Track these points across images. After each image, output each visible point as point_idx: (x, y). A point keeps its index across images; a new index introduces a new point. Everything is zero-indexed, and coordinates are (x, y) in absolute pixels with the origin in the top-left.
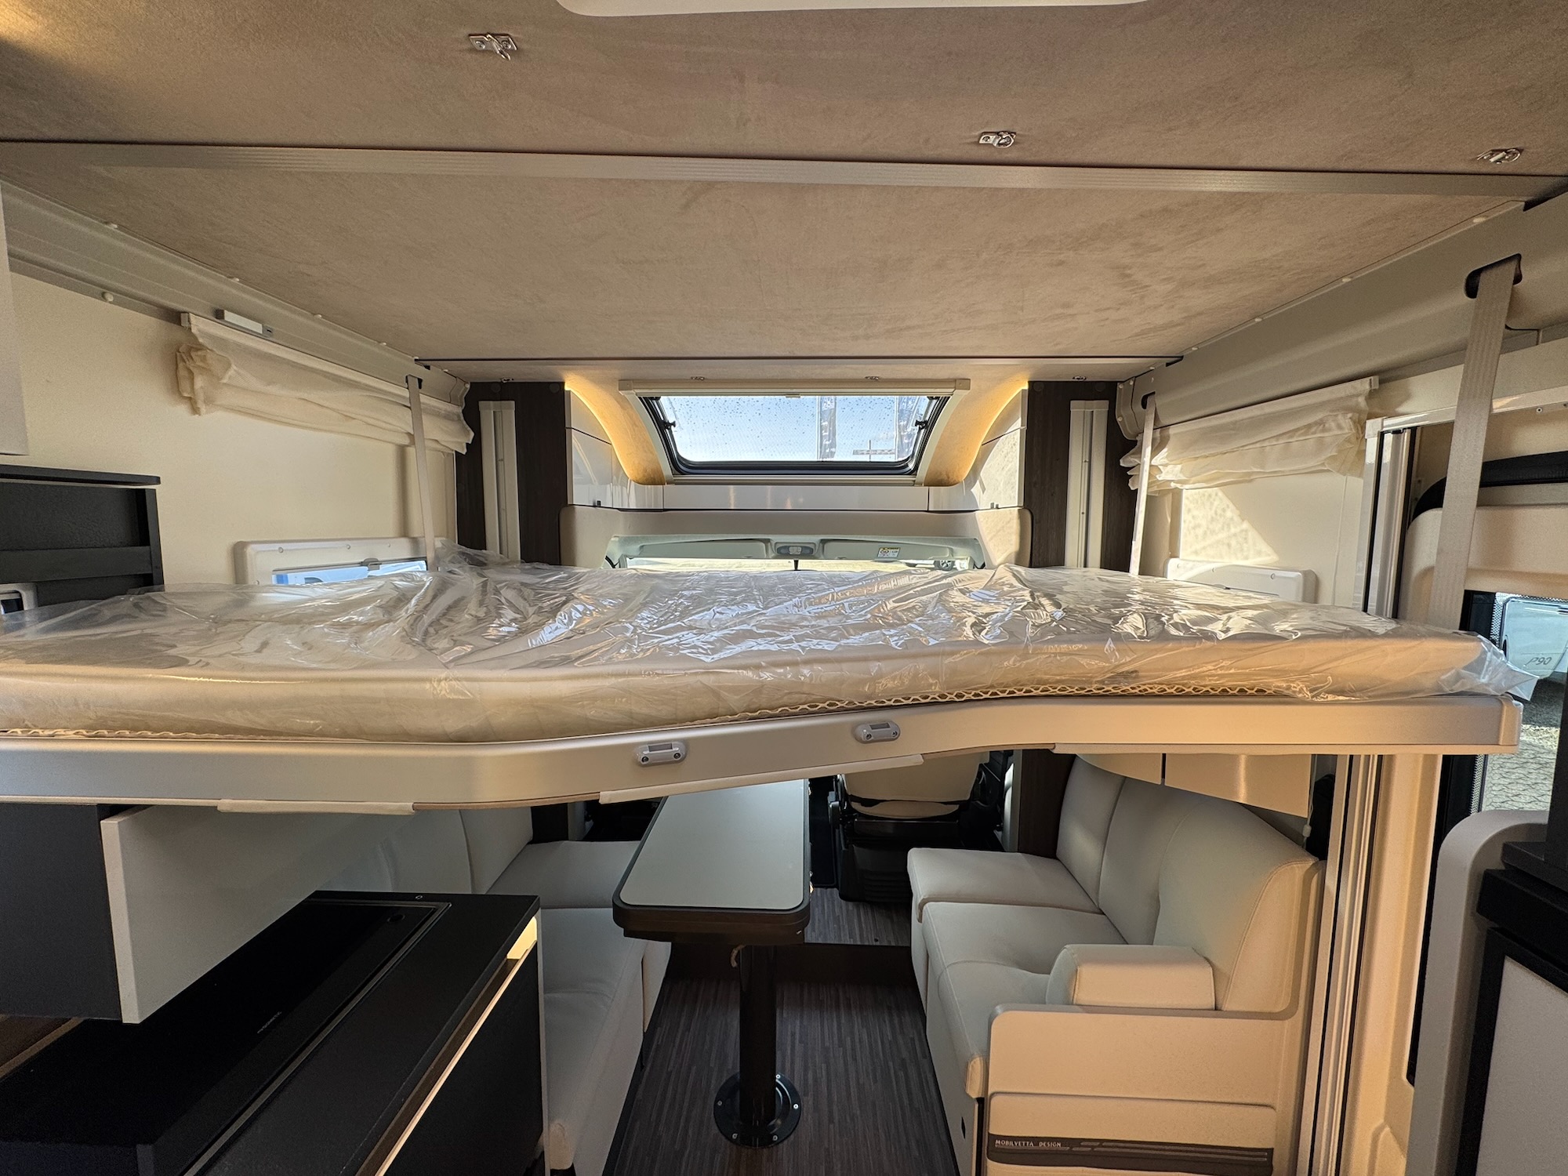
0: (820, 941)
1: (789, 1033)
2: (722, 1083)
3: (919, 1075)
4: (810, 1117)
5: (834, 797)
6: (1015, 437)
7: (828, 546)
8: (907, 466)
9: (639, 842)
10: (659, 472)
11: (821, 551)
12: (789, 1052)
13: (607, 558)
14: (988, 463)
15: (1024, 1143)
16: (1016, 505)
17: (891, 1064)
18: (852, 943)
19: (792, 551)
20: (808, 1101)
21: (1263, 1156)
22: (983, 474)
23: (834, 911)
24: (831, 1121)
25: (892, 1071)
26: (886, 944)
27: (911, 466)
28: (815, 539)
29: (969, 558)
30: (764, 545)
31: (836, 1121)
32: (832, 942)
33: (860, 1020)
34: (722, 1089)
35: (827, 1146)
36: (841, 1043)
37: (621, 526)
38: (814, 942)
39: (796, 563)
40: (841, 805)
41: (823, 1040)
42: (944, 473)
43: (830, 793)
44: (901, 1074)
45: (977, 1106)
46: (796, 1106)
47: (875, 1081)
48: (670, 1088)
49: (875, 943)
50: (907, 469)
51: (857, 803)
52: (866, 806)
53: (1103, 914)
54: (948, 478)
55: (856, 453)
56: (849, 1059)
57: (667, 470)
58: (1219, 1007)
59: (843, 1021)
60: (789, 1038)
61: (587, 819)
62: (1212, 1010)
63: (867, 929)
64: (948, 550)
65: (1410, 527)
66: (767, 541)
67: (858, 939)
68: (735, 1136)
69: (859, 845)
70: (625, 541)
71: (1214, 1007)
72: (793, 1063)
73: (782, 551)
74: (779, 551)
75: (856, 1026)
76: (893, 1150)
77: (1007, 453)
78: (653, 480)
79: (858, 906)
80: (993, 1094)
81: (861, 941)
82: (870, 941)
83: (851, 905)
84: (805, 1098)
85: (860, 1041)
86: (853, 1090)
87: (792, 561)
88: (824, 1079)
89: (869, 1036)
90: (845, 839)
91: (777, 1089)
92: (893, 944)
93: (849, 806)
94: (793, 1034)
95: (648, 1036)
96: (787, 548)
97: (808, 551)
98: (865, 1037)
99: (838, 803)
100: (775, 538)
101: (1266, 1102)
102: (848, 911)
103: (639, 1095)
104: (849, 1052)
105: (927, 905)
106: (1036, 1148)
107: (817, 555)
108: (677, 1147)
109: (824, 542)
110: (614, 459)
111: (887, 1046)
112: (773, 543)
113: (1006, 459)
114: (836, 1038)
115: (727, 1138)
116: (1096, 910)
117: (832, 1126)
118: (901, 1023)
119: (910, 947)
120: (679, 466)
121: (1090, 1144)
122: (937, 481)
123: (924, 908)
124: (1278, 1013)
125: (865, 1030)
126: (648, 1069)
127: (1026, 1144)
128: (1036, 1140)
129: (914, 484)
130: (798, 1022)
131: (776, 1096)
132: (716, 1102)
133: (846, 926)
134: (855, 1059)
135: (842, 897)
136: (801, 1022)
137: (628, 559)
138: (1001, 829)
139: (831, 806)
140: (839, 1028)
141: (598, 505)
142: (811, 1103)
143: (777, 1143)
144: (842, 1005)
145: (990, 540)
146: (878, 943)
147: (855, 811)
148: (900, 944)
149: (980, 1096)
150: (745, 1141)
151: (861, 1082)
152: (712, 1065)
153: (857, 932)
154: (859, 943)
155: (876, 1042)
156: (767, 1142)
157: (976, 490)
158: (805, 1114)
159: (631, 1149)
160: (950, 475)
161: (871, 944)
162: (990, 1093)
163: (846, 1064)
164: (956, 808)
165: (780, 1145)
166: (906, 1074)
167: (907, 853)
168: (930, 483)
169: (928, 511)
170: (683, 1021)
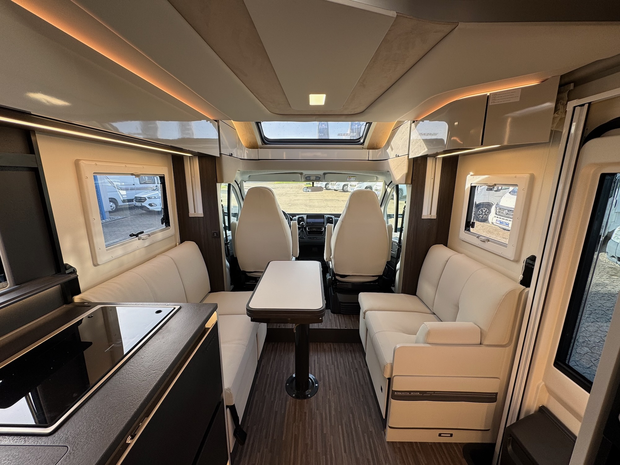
0: (324, 328)
1: (313, 360)
2: (288, 378)
3: (363, 373)
4: (322, 388)
5: (329, 275)
6: (408, 124)
7: (326, 175)
8: (360, 141)
9: (253, 292)
10: (256, 143)
11: (323, 179)
12: (313, 366)
13: (235, 181)
14: (395, 138)
15: (405, 393)
16: (407, 154)
17: (352, 370)
18: (336, 328)
19: (312, 178)
20: (321, 383)
21: (494, 395)
22: (392, 143)
23: (329, 318)
24: (330, 389)
25: (352, 372)
26: (350, 329)
27: (362, 141)
28: (321, 172)
29: (384, 181)
30: (300, 175)
31: (332, 389)
32: (329, 328)
33: (339, 354)
34: (288, 380)
35: (329, 398)
36: (333, 363)
37: (241, 166)
38: (322, 328)
39: (313, 183)
40: (332, 278)
41: (326, 362)
42: (375, 144)
43: (327, 274)
44: (356, 373)
45: (388, 381)
46: (317, 385)
47: (346, 376)
48: (269, 379)
49: (345, 328)
50: (360, 142)
51: (338, 277)
52: (342, 278)
53: (435, 314)
54: (377, 146)
55: (339, 135)
56: (336, 369)
57: (259, 142)
58: (482, 343)
59: (333, 356)
60: (313, 362)
61: (231, 284)
62: (479, 344)
63: (342, 323)
64: (375, 177)
65: (582, 148)
66: (301, 174)
67: (339, 326)
68: (294, 395)
69: (339, 293)
70: (243, 173)
71: (480, 343)
72: (315, 370)
73: (308, 178)
74: (306, 178)
75: (338, 358)
76: (353, 398)
77: (404, 132)
78: (254, 146)
79: (338, 315)
80: (394, 376)
81: (340, 327)
82: (343, 327)
83: (335, 315)
84: (320, 382)
85: (340, 362)
86: (338, 378)
87: (311, 183)
88: (327, 375)
89: (343, 360)
90: (333, 291)
91: (309, 379)
92: (352, 328)
93: (335, 278)
94: (315, 361)
95: (260, 362)
96: (309, 177)
97: (318, 178)
98: (342, 361)
99: (331, 277)
100: (305, 172)
101: (497, 377)
102: (334, 318)
103: (257, 382)
104: (336, 366)
105: (367, 312)
106: (410, 395)
107: (322, 180)
108: (272, 399)
109: (325, 174)
110: (237, 136)
111: (350, 364)
112: (304, 175)
113: (403, 135)
114: (331, 362)
115: (291, 396)
116: (432, 313)
117: (330, 391)
118: (355, 357)
119: (359, 329)
120: (265, 140)
121: (430, 393)
122: (373, 147)
123: (366, 313)
124: (504, 345)
125: (342, 359)
126: (260, 373)
127: (406, 393)
128: (410, 392)
129: (363, 148)
130: (316, 357)
131: (309, 382)
132: (286, 384)
133: (334, 323)
134: (338, 368)
135: (332, 312)
136: (318, 356)
137: (244, 182)
138: (394, 286)
139: (328, 278)
140: (332, 357)
141: (231, 155)
142: (322, 383)
143: (310, 397)
144: (333, 350)
145: (394, 170)
146: (346, 328)
147: (337, 280)
148: (355, 328)
149: (389, 377)
150: (297, 397)
151: (341, 376)
152: (284, 372)
153: (338, 324)
154: (339, 328)
155: (346, 363)
156: (306, 397)
157: (389, 151)
158: (320, 387)
159: (255, 400)
160: (378, 145)
161: (344, 328)
162: (393, 375)
163: (335, 370)
164: (377, 278)
165: (311, 398)
166: (358, 373)
167: (358, 294)
168: (369, 148)
169: (368, 160)
170: (272, 357)
